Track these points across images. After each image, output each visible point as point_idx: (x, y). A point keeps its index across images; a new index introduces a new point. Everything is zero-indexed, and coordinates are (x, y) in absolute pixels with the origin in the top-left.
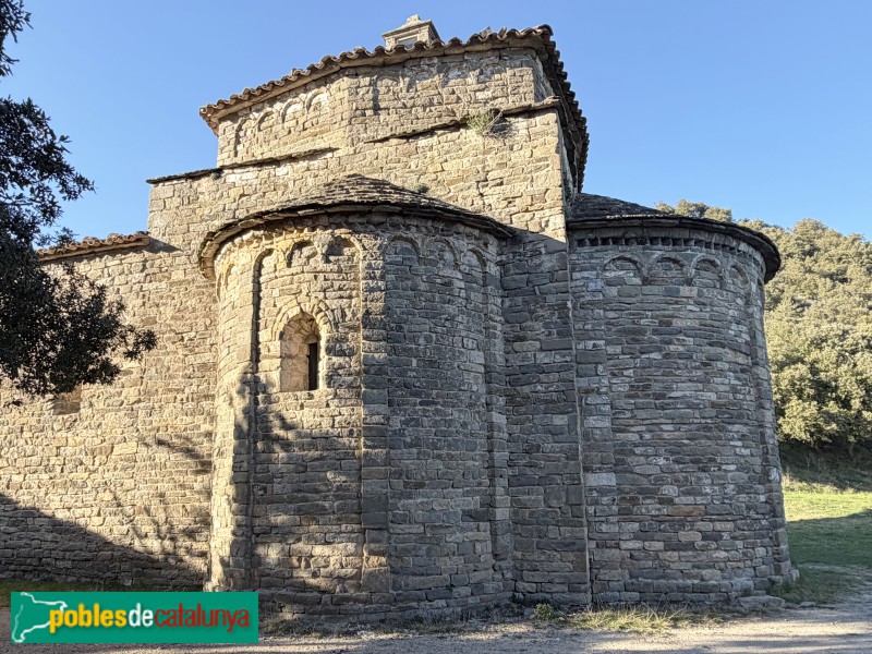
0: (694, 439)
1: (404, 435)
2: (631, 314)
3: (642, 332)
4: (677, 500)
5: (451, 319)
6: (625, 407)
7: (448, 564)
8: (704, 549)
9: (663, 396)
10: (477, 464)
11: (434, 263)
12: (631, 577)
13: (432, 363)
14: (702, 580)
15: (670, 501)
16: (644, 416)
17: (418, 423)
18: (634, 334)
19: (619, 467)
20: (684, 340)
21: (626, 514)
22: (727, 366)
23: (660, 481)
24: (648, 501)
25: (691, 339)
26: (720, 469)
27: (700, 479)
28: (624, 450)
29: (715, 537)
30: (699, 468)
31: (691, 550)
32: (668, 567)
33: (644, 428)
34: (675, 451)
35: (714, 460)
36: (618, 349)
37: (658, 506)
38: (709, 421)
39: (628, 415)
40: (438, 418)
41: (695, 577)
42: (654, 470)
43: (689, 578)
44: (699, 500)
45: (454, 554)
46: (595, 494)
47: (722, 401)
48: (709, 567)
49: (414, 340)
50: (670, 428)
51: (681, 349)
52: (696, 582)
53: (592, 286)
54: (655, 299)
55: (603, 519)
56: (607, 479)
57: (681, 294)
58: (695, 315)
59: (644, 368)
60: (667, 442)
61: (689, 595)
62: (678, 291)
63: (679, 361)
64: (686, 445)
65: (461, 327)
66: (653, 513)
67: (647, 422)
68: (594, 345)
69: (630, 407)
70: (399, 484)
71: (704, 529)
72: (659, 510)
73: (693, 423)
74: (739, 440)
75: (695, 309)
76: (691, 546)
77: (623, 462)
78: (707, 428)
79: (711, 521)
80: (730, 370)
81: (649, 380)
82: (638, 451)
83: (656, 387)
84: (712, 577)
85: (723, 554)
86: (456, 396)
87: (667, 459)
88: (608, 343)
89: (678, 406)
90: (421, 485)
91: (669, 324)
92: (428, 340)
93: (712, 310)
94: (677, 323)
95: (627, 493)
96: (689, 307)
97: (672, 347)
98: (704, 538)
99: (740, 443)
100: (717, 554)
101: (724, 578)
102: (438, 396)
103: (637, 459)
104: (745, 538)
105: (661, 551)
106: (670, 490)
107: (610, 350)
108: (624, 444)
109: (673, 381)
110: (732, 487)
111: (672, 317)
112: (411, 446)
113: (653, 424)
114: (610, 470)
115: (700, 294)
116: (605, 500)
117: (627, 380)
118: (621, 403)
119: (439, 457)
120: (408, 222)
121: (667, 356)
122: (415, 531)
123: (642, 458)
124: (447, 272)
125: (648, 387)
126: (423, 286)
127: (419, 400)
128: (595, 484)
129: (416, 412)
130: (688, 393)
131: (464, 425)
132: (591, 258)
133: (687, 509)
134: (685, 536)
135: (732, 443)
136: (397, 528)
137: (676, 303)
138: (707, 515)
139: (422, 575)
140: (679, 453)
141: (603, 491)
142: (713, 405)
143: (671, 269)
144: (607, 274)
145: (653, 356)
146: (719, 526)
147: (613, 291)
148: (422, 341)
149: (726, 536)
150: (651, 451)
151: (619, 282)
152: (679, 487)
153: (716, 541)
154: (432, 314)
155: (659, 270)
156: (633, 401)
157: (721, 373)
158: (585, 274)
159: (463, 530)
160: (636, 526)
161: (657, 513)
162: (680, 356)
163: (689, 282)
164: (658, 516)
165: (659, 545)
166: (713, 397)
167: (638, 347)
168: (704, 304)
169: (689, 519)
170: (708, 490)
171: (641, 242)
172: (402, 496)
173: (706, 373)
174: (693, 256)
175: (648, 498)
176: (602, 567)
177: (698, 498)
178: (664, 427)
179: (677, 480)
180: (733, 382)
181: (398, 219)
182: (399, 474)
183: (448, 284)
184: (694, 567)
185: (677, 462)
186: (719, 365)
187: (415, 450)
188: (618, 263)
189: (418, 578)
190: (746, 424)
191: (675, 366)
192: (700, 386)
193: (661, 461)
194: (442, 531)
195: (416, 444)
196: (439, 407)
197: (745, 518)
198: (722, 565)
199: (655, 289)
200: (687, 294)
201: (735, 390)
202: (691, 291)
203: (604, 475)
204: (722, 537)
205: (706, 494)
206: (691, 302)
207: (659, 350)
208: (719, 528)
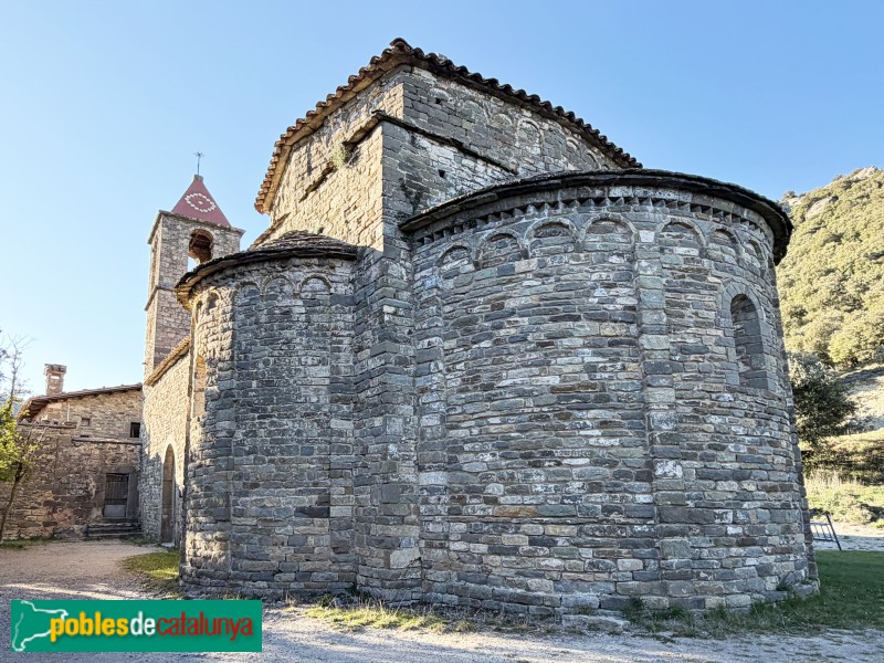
0: (527, 431)
1: (244, 445)
2: (464, 304)
3: (473, 321)
4: (502, 500)
5: (288, 342)
6: (455, 401)
7: (277, 553)
8: (530, 555)
9: (491, 387)
10: (312, 466)
11: (274, 297)
12: (459, 580)
13: (269, 383)
14: (528, 589)
15: (493, 501)
16: (472, 411)
17: (255, 434)
18: (467, 324)
19: (451, 466)
20: (517, 322)
21: (455, 514)
22: (581, 341)
23: (486, 479)
24: (474, 501)
25: (526, 319)
26: (559, 464)
27: (528, 476)
28: (456, 448)
29: (549, 542)
30: (530, 464)
31: (515, 554)
32: (490, 572)
33: (473, 423)
34: (503, 445)
35: (551, 453)
36: (452, 343)
37: (484, 506)
38: (545, 409)
39: (459, 410)
40: (273, 429)
41: (519, 585)
42: (480, 468)
43: (512, 586)
44: (527, 499)
45: (283, 544)
46: (426, 493)
47: (569, 384)
48: (537, 576)
49: (255, 365)
50: (497, 420)
51: (513, 331)
52: (519, 591)
53: (429, 283)
54: (486, 282)
55: (431, 518)
56: (435, 478)
57: (517, 270)
58: (533, 290)
59: (475, 358)
60: (493, 437)
61: (504, 604)
62: (513, 268)
63: (511, 346)
64: (513, 438)
65: (298, 348)
66: (478, 513)
67: (476, 416)
68: (429, 343)
69: (460, 402)
70: (239, 484)
71: (530, 533)
72: (484, 510)
73: (523, 413)
74: (598, 428)
75: (535, 283)
76: (514, 550)
77: (455, 460)
78: (542, 417)
79: (542, 523)
80: (585, 346)
81: (478, 371)
82: (467, 447)
83: (485, 378)
84: (541, 588)
85: (555, 562)
86: (290, 409)
87: (494, 455)
88: (446, 338)
89: (507, 396)
90: (255, 485)
91: (501, 306)
92: (266, 363)
93: (559, 280)
94: (510, 304)
95: (456, 492)
96: (526, 283)
97: (502, 332)
98: (531, 543)
99: (597, 432)
100: (547, 562)
101: (557, 590)
102: (272, 411)
103: (465, 455)
104: (596, 546)
105: (483, 554)
106: (495, 489)
107: (447, 345)
108: (455, 442)
109: (503, 369)
110: (578, 484)
111: (504, 298)
112: (248, 453)
113: (479, 418)
114: (439, 469)
115: (542, 265)
116: (433, 499)
117: (460, 373)
118: (453, 399)
119: (272, 461)
120: (249, 268)
121: (497, 342)
122: (249, 523)
123: (472, 455)
124: (287, 302)
125: (476, 378)
126: (263, 319)
127: (257, 415)
128: (425, 483)
129: (254, 425)
130: (518, 381)
131: (299, 433)
132: (429, 255)
133: (512, 509)
134: (507, 539)
135: (582, 432)
136: (235, 520)
137: (510, 281)
138: (537, 516)
139: (254, 560)
140: (507, 448)
141: (432, 490)
142: (553, 390)
143: (506, 245)
144: (445, 267)
145: (483, 345)
146: (551, 530)
147: (450, 284)
148: (261, 365)
149: (561, 542)
150: (477, 446)
151: (455, 273)
152: (505, 485)
153: (549, 547)
154: (271, 341)
155: (493, 250)
156: (463, 396)
157: (568, 352)
158: (423, 273)
159: (295, 524)
160: (463, 526)
161: (482, 513)
162: (513, 339)
163: (525, 255)
164: (483, 517)
165: (483, 548)
166: (555, 381)
167: (470, 337)
168: (546, 275)
169: (514, 521)
170: (539, 489)
171: (472, 224)
172: (241, 494)
173: (546, 355)
174: (527, 225)
175: (475, 497)
176: (430, 567)
177: (526, 498)
178: (491, 420)
179: (501, 478)
180: (587, 360)
181: (242, 269)
182: (239, 477)
183: (287, 313)
184: (518, 574)
185: (504, 457)
186: (566, 342)
187: (252, 457)
188: (455, 253)
189: (250, 562)
190: (615, 408)
191: (505, 352)
192: (535, 370)
193: (488, 457)
194: (272, 524)
195: (252, 451)
196: (275, 419)
197: (600, 522)
198: (555, 575)
199: (486, 272)
200: (523, 268)
201: (591, 369)
202: (529, 264)
203: (433, 474)
204: (555, 543)
205: (538, 493)
206: (530, 276)
207: (490, 336)
208: (552, 532)
